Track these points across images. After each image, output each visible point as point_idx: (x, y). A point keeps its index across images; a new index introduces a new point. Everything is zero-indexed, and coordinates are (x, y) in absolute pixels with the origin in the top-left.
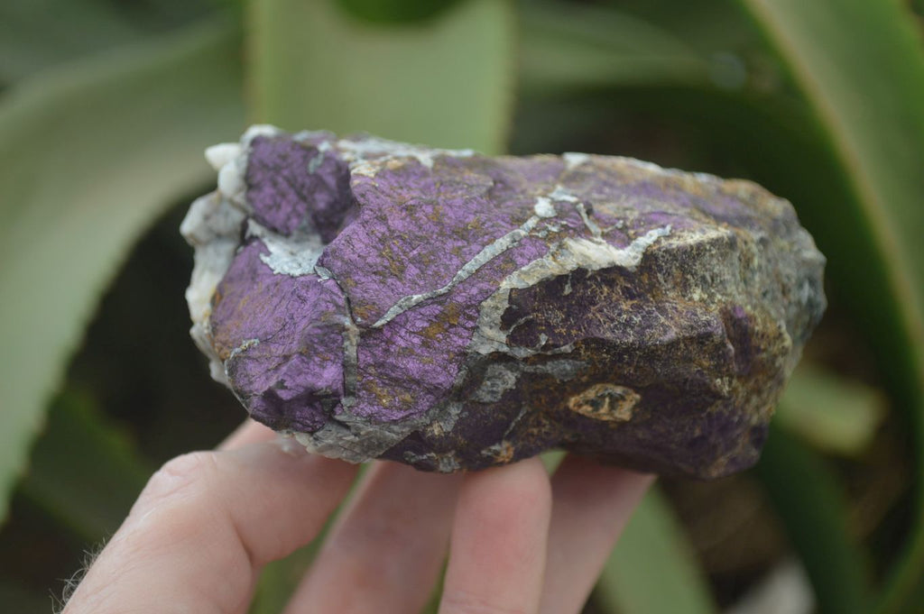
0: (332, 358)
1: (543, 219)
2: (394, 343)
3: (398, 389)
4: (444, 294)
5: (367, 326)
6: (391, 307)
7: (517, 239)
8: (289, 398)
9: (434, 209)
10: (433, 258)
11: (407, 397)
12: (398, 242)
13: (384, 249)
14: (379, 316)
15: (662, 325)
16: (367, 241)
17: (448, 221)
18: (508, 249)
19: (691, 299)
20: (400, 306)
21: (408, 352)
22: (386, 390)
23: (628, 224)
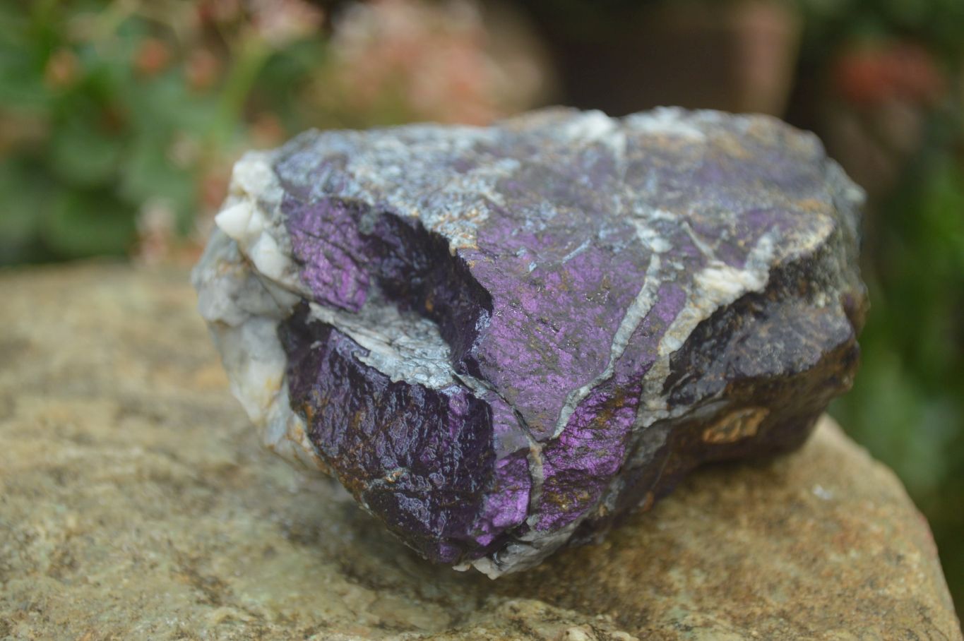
0: (522, 486)
1: (663, 255)
2: (570, 446)
3: (576, 491)
4: (609, 379)
5: (546, 440)
6: (561, 409)
7: (654, 291)
8: (488, 542)
9: (560, 275)
10: (580, 337)
11: (585, 495)
12: (540, 327)
13: (530, 341)
14: (554, 425)
15: (806, 346)
16: (509, 335)
17: (579, 287)
18: (652, 307)
19: (817, 306)
20: (570, 405)
21: (584, 451)
22: (564, 496)
23: (734, 233)
